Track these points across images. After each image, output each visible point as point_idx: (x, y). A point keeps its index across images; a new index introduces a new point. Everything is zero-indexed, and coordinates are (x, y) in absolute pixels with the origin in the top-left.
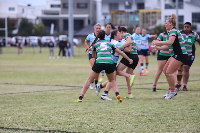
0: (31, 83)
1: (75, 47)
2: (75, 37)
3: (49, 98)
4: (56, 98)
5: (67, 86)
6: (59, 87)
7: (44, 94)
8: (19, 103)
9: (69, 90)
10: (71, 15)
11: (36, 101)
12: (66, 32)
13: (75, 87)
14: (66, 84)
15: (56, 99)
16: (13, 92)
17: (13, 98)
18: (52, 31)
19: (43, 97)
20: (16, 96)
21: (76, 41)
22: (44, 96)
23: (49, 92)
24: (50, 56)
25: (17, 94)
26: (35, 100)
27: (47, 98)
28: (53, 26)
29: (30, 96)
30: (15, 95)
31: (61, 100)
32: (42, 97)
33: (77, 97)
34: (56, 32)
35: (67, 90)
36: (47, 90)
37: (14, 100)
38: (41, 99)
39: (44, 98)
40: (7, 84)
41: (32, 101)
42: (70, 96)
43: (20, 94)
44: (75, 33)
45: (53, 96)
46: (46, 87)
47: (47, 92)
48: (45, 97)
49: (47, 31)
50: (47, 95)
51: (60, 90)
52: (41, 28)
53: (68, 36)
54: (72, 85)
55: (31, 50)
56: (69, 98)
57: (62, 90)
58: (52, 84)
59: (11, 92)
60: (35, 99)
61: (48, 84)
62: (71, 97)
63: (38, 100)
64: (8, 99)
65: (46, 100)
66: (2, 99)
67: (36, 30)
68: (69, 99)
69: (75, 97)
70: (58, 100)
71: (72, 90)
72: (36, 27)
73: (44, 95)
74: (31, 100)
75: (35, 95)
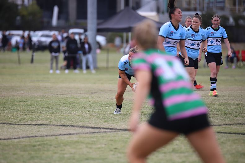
0: (14, 121)
1: (98, 51)
2: (100, 31)
3: (48, 150)
4: (61, 150)
5: (83, 127)
6: (69, 128)
7: (38, 141)
9: (87, 135)
11: (22, 156)
12: (81, 21)
13: (100, 128)
14: (82, 124)
15: (63, 152)
18: (55, 21)
19: (38, 147)
21: (101, 39)
22: (39, 145)
23: (48, 138)
24: (52, 68)
26: (22, 153)
27: (44, 150)
28: (56, 10)
29: (11, 147)
31: (71, 154)
32: (35, 148)
33: (102, 148)
34: (62, 22)
35: (84, 135)
36: (45, 134)
38: (32, 153)
39: (39, 150)
41: (15, 156)
42: (90, 146)
44: (98, 24)
45: (56, 146)
46: (42, 128)
47: (45, 138)
48: (40, 147)
49: (45, 20)
50: (44, 144)
51: (70, 134)
52: (33, 14)
53: (86, 30)
54: (93, 126)
55: (14, 55)
56: (88, 150)
57: (73, 134)
58: (55, 123)
60: (21, 151)
61: (48, 122)
62: (91, 148)
63: (27, 153)
65: (43, 153)
67: (23, 17)
68: (88, 152)
69: (99, 148)
70: (66, 154)
71: (93, 135)
72: (25, 13)
73: (38, 143)
74: (14, 154)
75: (21, 143)
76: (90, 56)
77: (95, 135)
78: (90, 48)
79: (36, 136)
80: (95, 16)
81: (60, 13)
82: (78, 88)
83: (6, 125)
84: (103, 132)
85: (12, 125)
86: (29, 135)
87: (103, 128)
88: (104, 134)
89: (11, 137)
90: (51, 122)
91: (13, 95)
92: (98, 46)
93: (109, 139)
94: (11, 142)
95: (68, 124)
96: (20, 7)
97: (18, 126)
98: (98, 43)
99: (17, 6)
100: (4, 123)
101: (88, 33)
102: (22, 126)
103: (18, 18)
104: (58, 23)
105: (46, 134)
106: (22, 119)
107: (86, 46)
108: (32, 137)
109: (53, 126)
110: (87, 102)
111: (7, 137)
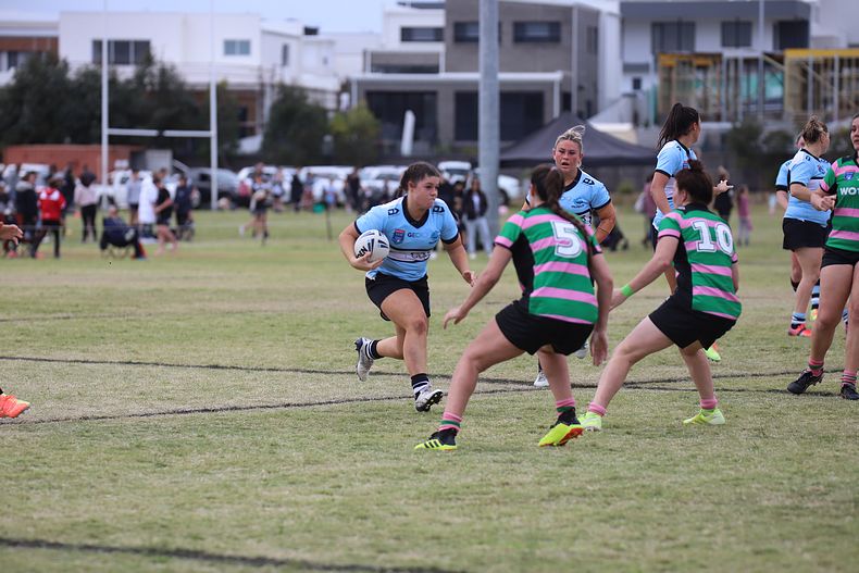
0: (318, 365)
1: (503, 210)
2: (506, 166)
3: (393, 431)
7: (371, 410)
8: (266, 447)
10: (489, 73)
11: (337, 442)
12: (467, 144)
13: (506, 381)
16: (243, 405)
17: (240, 428)
18: (407, 145)
19: (370, 423)
20: (254, 417)
21: (508, 183)
22: (372, 419)
23: (393, 402)
25: (256, 413)
26: (336, 436)
27: (385, 430)
28: (410, 119)
29: (313, 421)
30: (250, 413)
32: (364, 424)
33: (512, 425)
34: (424, 146)
36: (386, 394)
37: (244, 434)
38: (358, 435)
39: (373, 429)
40: (216, 367)
41: (322, 443)
42: (484, 421)
43: (272, 411)
44: (503, 151)
46: (379, 382)
47: (386, 402)
48: (374, 422)
49: (387, 142)
50: (384, 416)
52: (360, 130)
53: (475, 164)
55: (318, 221)
56: (479, 429)
59: (232, 403)
60: (334, 431)
62: (485, 426)
63: (347, 435)
64: (219, 433)
65: (382, 437)
66: (196, 430)
67: (337, 136)
68: (480, 435)
69: (505, 426)
71: (492, 397)
72: (342, 127)
73: (371, 415)
74: (319, 438)
75: (334, 414)
76: (483, 222)
77: (497, 396)
78: (484, 204)
79: (365, 400)
80: (496, 132)
81: (418, 126)
82: (458, 293)
83: (300, 374)
84: (514, 390)
85: (314, 374)
86: (351, 398)
87: (514, 382)
88: (516, 396)
89: (312, 401)
90: (398, 367)
91: (316, 308)
92: (501, 199)
93: (527, 405)
94: (313, 410)
95: (435, 373)
96: (331, 115)
97: (327, 376)
98: (503, 192)
99: (324, 112)
100: (297, 370)
101: (478, 170)
102: (335, 377)
103: (328, 138)
104: (414, 149)
105: (389, 395)
106: (336, 361)
107: (476, 199)
108: (357, 400)
109: (402, 377)
110: (477, 324)
111: (303, 401)
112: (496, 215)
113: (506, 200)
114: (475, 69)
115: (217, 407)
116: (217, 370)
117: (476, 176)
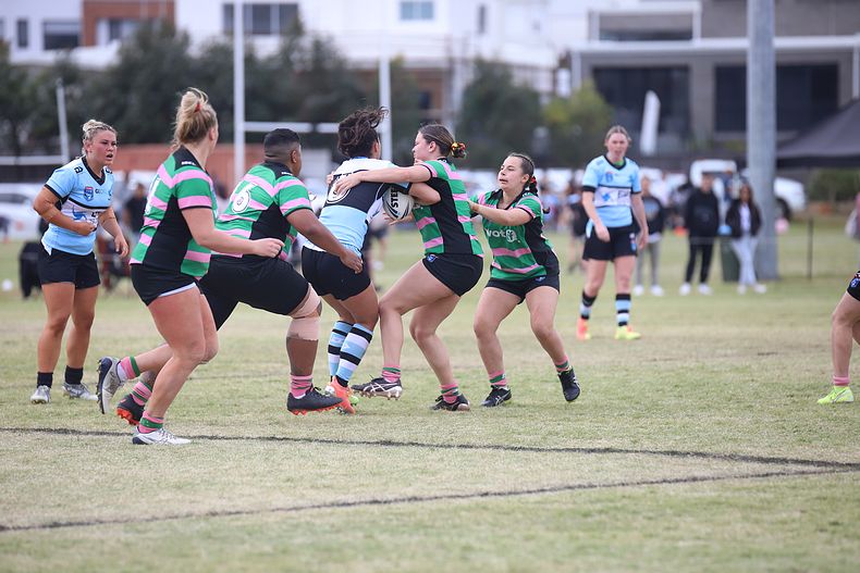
0: (527, 440)
1: (782, 225)
2: (784, 166)
3: (628, 528)
4: (668, 529)
5: (732, 457)
6: (690, 460)
7: (598, 501)
8: (457, 552)
9: (747, 483)
10: (762, 39)
11: (552, 543)
12: (729, 138)
13: (784, 461)
14: (729, 448)
15: (672, 533)
16: (425, 494)
17: (420, 526)
18: (648, 140)
19: (597, 518)
20: (440, 511)
21: (790, 190)
22: (601, 512)
23: (628, 490)
25: (442, 504)
26: (551, 536)
27: (617, 528)
28: (652, 103)
29: (520, 516)
30: (434, 505)
31: (698, 538)
32: (589, 520)
33: (793, 521)
34: (672, 142)
35: (737, 483)
36: (619, 478)
37: (426, 534)
38: (581, 534)
39: (601, 526)
40: (389, 443)
41: (531, 545)
42: (754, 516)
43: (464, 502)
44: (780, 145)
45: (651, 514)
46: (609, 461)
47: (620, 490)
48: (603, 517)
50: (616, 508)
51: (695, 479)
52: (584, 119)
53: (742, 164)
54: (765, 455)
56: (749, 527)
57: (703, 479)
58: (647, 445)
59: (410, 492)
60: (548, 529)
61: (627, 444)
62: (757, 522)
63: (566, 534)
64: (393, 532)
65: (614, 537)
66: (361, 528)
67: (554, 127)
68: (749, 535)
69: (784, 522)
70: (681, 539)
71: (765, 482)
72: (560, 116)
73: (599, 506)
74: (528, 539)
75: (548, 506)
77: (772, 481)
79: (591, 486)
80: (771, 119)
81: (664, 113)
82: (718, 341)
83: (502, 452)
84: (796, 473)
85: (520, 452)
86: (571, 484)
87: (797, 462)
88: (799, 480)
89: (519, 488)
90: (635, 442)
91: (524, 362)
92: (779, 211)
93: (815, 493)
94: (519, 501)
95: (686, 449)
96: (545, 101)
97: (540, 454)
98: (782, 203)
99: (534, 96)
100: (498, 447)
101: (747, 173)
102: (550, 455)
103: (541, 132)
104: (658, 145)
105: (621, 479)
106: (550, 433)
107: (745, 213)
108: (580, 486)
109: (641, 456)
110: (745, 382)
111: (506, 489)
112: (773, 233)
113: (786, 211)
114: (742, 33)
115: (390, 497)
116: (390, 448)
117: (744, 180)
